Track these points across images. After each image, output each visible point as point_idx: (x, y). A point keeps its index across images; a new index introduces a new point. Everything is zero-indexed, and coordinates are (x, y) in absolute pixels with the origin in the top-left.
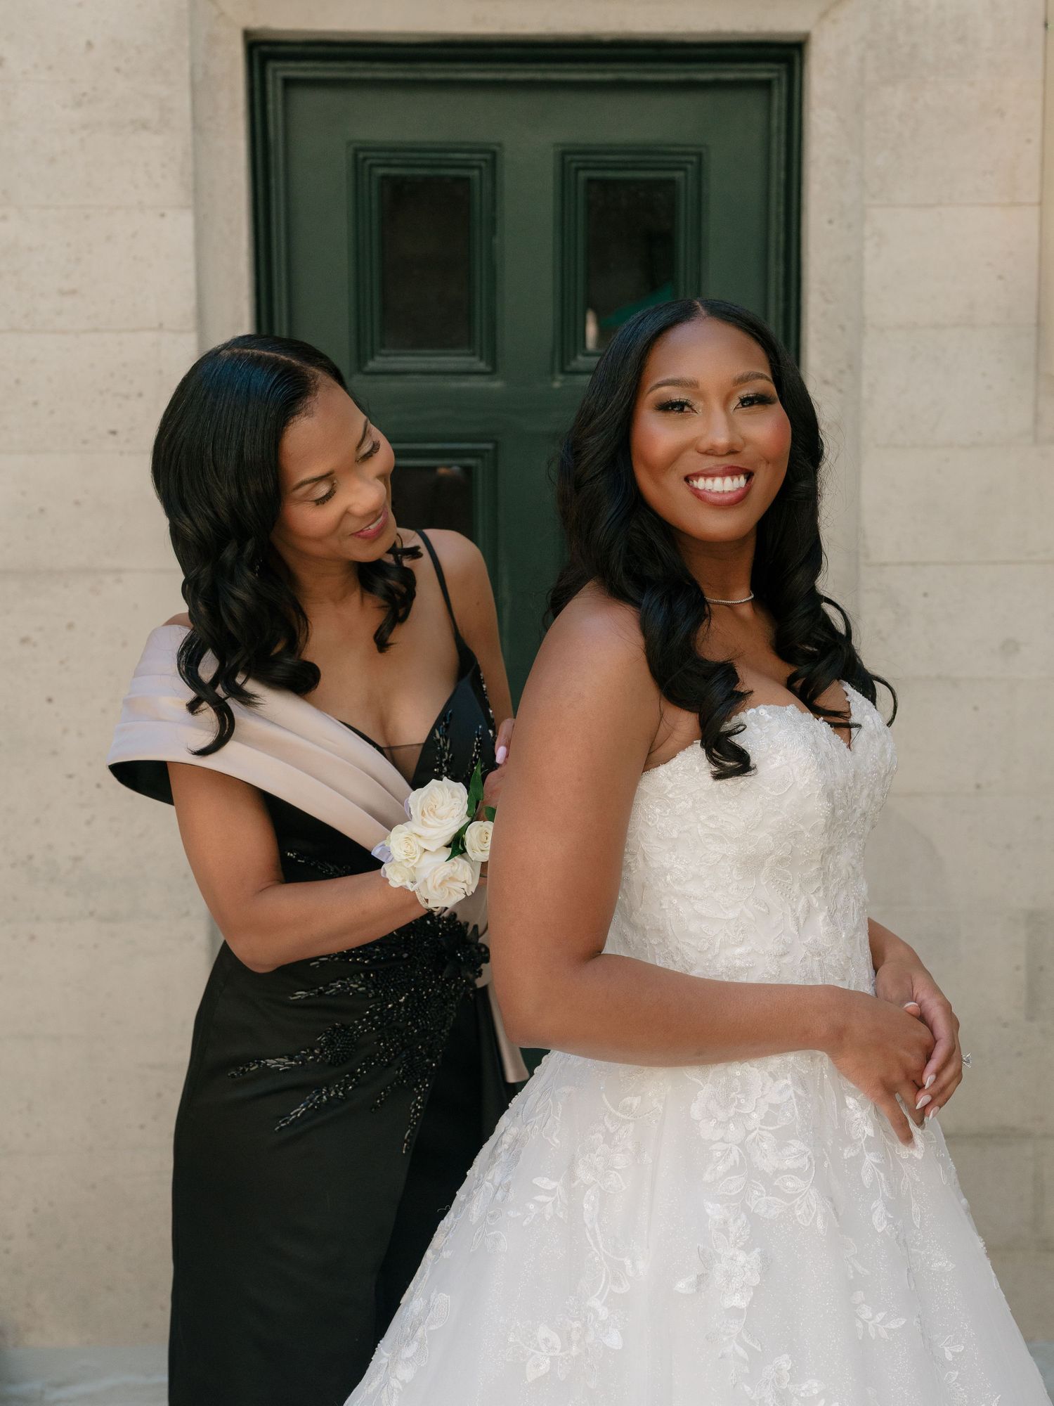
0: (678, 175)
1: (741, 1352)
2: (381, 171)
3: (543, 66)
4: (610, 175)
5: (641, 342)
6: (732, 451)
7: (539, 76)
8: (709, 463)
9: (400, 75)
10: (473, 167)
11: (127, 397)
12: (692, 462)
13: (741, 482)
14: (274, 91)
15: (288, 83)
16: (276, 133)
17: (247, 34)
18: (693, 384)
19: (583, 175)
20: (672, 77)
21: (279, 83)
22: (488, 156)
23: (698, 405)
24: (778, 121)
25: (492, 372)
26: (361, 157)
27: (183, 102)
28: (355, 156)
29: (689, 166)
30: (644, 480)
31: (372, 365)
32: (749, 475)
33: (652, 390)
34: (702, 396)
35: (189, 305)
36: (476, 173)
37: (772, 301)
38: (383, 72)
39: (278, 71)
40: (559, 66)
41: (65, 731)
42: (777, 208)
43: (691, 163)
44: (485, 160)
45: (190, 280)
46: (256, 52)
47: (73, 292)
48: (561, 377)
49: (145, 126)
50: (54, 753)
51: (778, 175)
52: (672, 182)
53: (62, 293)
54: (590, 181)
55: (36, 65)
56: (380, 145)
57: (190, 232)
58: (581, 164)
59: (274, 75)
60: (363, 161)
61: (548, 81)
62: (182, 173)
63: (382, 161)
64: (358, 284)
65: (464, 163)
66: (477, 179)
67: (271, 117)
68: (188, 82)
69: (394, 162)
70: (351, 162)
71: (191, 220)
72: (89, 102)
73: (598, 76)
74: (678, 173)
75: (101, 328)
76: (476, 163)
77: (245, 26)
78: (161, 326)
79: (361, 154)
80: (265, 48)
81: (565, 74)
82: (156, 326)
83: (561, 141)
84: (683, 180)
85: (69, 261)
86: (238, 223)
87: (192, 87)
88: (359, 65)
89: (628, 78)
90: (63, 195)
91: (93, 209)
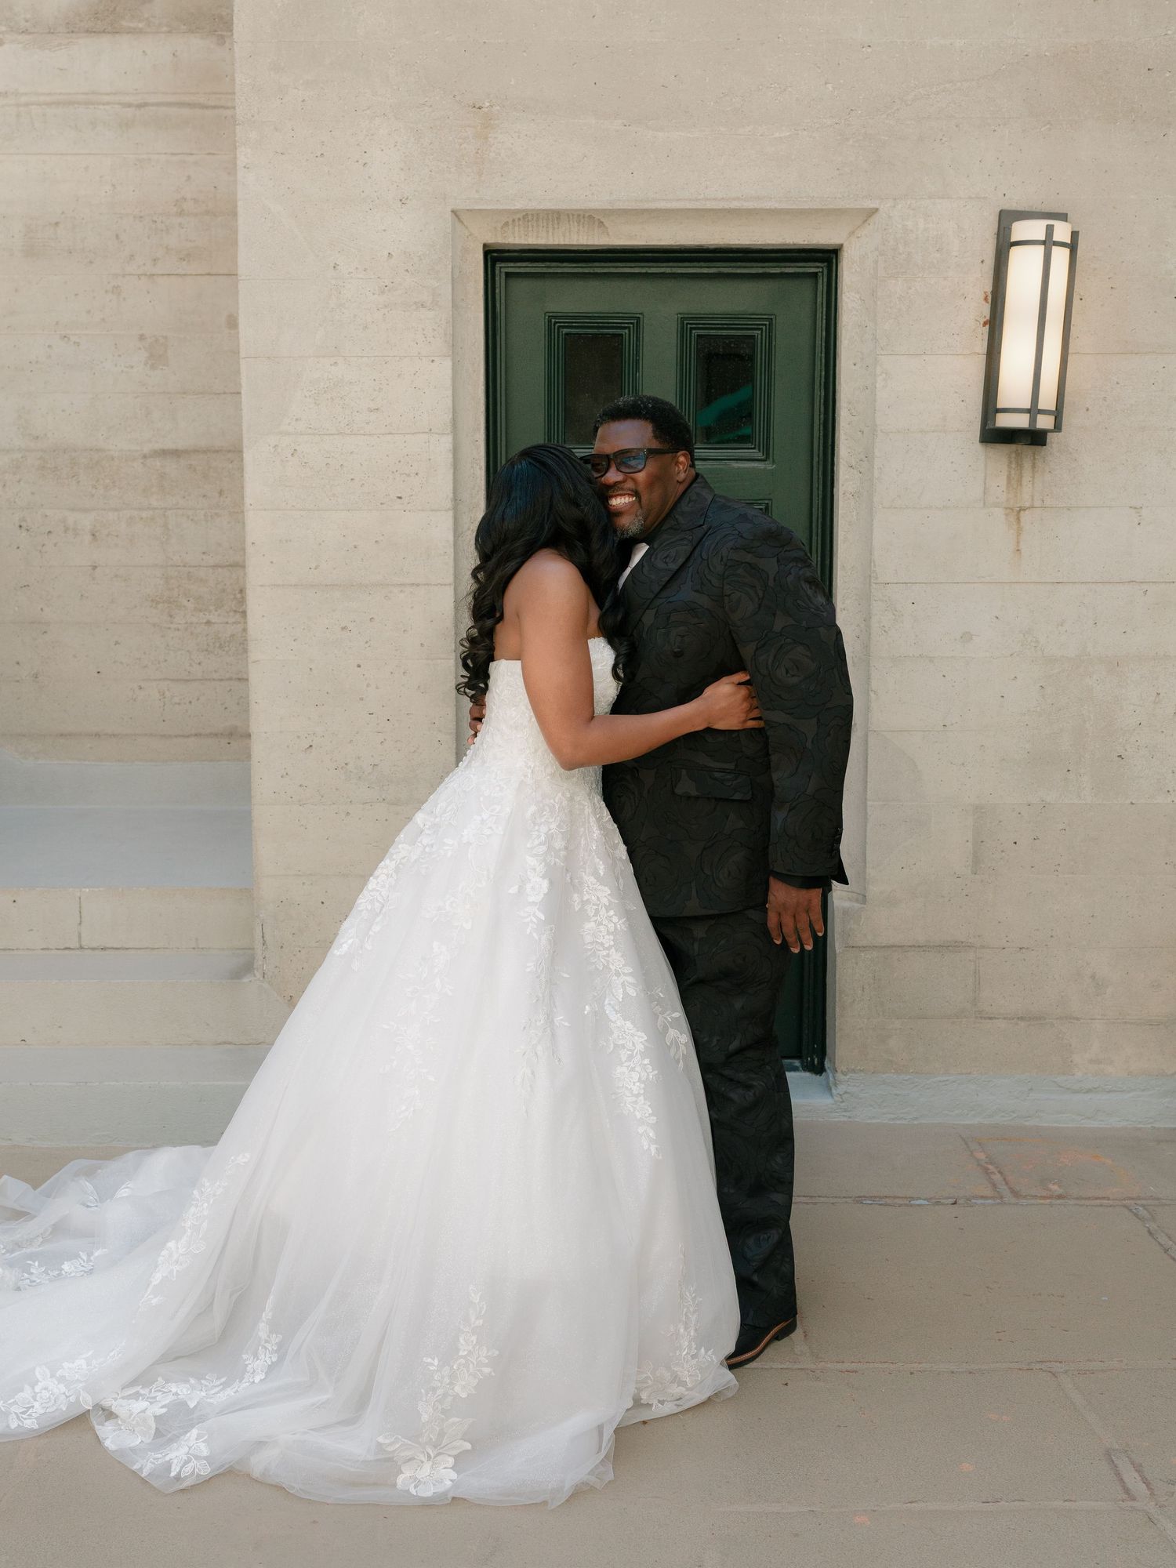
1: (535, 920)
2: (565, 331)
3: (671, 264)
4: (713, 332)
7: (668, 270)
9: (580, 270)
10: (625, 328)
11: (409, 475)
14: (500, 280)
15: (508, 275)
16: (500, 308)
17: (485, 246)
19: (695, 333)
20: (754, 271)
21: (503, 276)
22: (634, 321)
24: (821, 299)
26: (553, 322)
27: (447, 290)
28: (550, 321)
29: (764, 328)
35: (447, 417)
36: (627, 331)
37: (816, 413)
38: (568, 268)
39: (502, 268)
40: (680, 264)
41: (368, 685)
42: (820, 355)
43: (765, 325)
44: (633, 324)
45: (449, 402)
46: (489, 257)
47: (377, 410)
49: (423, 306)
50: (362, 699)
51: (821, 334)
52: (753, 337)
53: (370, 410)
54: (699, 336)
55: (357, 268)
56: (565, 314)
57: (450, 372)
58: (694, 326)
59: (500, 272)
60: (554, 324)
61: (674, 274)
62: (445, 334)
63: (566, 324)
64: (549, 403)
65: (619, 325)
66: (627, 335)
67: (498, 297)
68: (450, 278)
69: (574, 324)
70: (547, 325)
71: (450, 364)
72: (389, 291)
73: (705, 271)
74: (757, 332)
75: (393, 432)
76: (626, 325)
77: (485, 241)
78: (430, 430)
79: (553, 320)
80: (496, 254)
81: (684, 269)
82: (427, 430)
83: (681, 312)
84: (759, 336)
85: (375, 390)
86: (479, 365)
87: (453, 280)
88: (554, 264)
89: (726, 272)
90: (372, 349)
91: (390, 358)
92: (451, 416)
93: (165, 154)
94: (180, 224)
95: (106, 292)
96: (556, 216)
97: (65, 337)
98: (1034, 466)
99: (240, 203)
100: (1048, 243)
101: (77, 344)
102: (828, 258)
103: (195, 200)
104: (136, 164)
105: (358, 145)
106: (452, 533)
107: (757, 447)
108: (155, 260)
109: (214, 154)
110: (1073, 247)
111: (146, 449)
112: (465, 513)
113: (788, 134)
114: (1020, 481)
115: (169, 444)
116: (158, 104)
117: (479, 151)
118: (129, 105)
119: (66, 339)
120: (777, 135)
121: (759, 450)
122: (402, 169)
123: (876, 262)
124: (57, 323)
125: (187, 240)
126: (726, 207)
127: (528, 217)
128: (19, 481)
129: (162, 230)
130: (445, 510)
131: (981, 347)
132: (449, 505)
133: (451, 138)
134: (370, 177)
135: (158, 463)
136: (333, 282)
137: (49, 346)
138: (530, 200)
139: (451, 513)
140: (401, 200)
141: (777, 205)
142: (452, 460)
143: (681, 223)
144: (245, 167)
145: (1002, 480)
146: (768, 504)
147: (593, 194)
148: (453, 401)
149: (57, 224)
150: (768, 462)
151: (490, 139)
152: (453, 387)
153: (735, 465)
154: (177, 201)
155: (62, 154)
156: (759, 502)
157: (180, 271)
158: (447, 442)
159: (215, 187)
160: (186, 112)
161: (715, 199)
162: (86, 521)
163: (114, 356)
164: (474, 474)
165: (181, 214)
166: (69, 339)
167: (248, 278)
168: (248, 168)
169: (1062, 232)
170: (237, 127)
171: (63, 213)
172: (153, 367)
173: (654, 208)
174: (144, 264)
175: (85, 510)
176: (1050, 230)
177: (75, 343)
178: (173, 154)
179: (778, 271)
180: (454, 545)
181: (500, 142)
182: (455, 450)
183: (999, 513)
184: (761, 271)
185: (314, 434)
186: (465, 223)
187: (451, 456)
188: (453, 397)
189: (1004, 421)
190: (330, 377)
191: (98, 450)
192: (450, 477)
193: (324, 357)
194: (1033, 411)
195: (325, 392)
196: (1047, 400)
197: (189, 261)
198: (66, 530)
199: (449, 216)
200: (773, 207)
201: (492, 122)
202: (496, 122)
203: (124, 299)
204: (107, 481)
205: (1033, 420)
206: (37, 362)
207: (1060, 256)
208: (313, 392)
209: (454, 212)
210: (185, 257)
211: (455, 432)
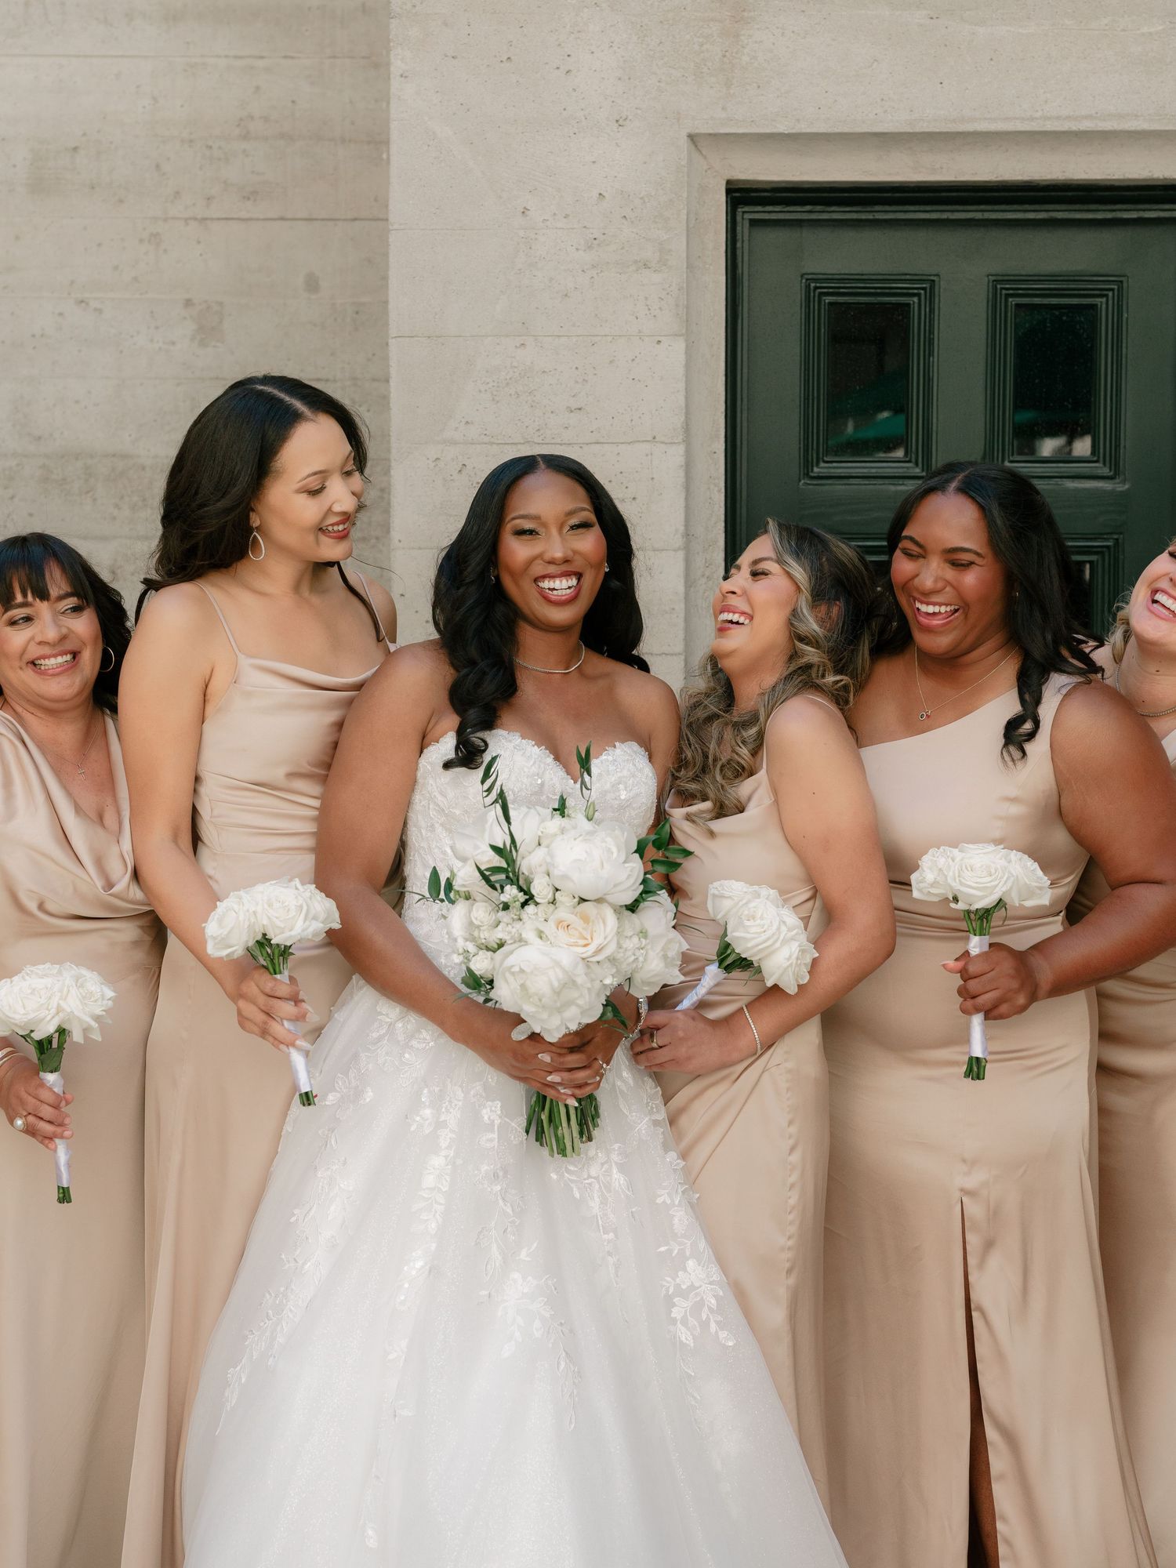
2: (828, 299)
3: (983, 207)
5: (502, 488)
6: (566, 561)
7: (978, 216)
8: (552, 569)
9: (855, 216)
10: (914, 295)
12: (538, 569)
13: (573, 582)
14: (743, 229)
15: (754, 223)
16: (744, 269)
17: (728, 182)
18: (537, 518)
19: (1012, 301)
20: (1099, 216)
21: (746, 225)
22: (926, 286)
23: (541, 530)
26: (814, 287)
27: (679, 245)
28: (808, 287)
29: (1110, 294)
30: (508, 583)
32: (579, 576)
33: (509, 522)
34: (544, 525)
35: (678, 420)
36: (916, 299)
38: (837, 212)
39: (747, 213)
40: (997, 207)
43: (1113, 290)
44: (924, 289)
45: (681, 399)
46: (733, 197)
49: (646, 266)
52: (1093, 307)
53: (570, 410)
54: (1018, 306)
55: (555, 214)
56: (830, 277)
57: (682, 358)
58: (1011, 292)
59: (743, 219)
60: (814, 291)
61: (987, 220)
62: (677, 305)
63: (831, 290)
64: (806, 399)
65: (905, 291)
66: (916, 305)
67: (739, 252)
68: (685, 228)
69: (842, 290)
70: (803, 292)
71: (683, 346)
72: (599, 245)
73: (1031, 216)
74: (1100, 300)
75: (602, 440)
76: (916, 291)
77: (729, 178)
78: (654, 438)
79: (813, 285)
80: (737, 195)
81: (1001, 214)
82: (650, 438)
83: (993, 272)
84: (1104, 306)
85: (577, 382)
86: (719, 348)
87: (688, 231)
88: (818, 208)
89: (1059, 217)
90: (574, 325)
91: (599, 338)
92: (683, 419)
93: (226, 56)
94: (244, 151)
95: (141, 241)
97: (82, 301)
99: (394, 125)
103: (266, 119)
104: (185, 70)
105: (559, 45)
106: (682, 581)
107: (1101, 459)
108: (209, 199)
109: (292, 58)
112: (698, 553)
113: (1161, 28)
117: (727, 54)
119: (83, 304)
120: (1145, 30)
121: (1104, 464)
122: (620, 79)
124: (72, 282)
125: (253, 172)
126: (1074, 128)
128: (12, 498)
129: (219, 159)
130: (675, 550)
132: (679, 541)
133: (688, 37)
134: (574, 90)
136: (522, 233)
137: (61, 314)
138: (798, 120)
139: (681, 555)
140: (617, 121)
141: (1145, 126)
142: (684, 480)
143: (1007, 151)
144: (402, 76)
146: (1117, 539)
147: (885, 111)
148: (687, 398)
149: (75, 149)
150: (1117, 481)
151: (742, 38)
152: (686, 377)
153: (1071, 484)
154: (241, 119)
155: (86, 56)
156: (1105, 536)
157: (243, 214)
158: (676, 455)
159: (293, 102)
161: (1058, 118)
163: (149, 328)
164: (710, 498)
165: (246, 137)
166: (87, 304)
167: (402, 227)
168: (406, 77)
170: (392, 20)
171: (84, 134)
172: (203, 344)
173: (972, 130)
174: (194, 204)
175: (104, 538)
177: (96, 310)
178: (236, 57)
179: (1134, 215)
180: (685, 598)
181: (756, 42)
182: (688, 467)
184: (1109, 215)
185: (492, 444)
186: (704, 153)
187: (682, 474)
188: (687, 392)
190: (515, 364)
191: (125, 456)
192: (682, 502)
193: (507, 336)
195: (508, 384)
197: (255, 200)
199: (684, 142)
200: (1139, 128)
201: (746, 14)
202: (752, 14)
203: (165, 251)
204: (135, 499)
206: (42, 336)
208: (490, 385)
209: (692, 137)
210: (250, 195)
211: (688, 440)
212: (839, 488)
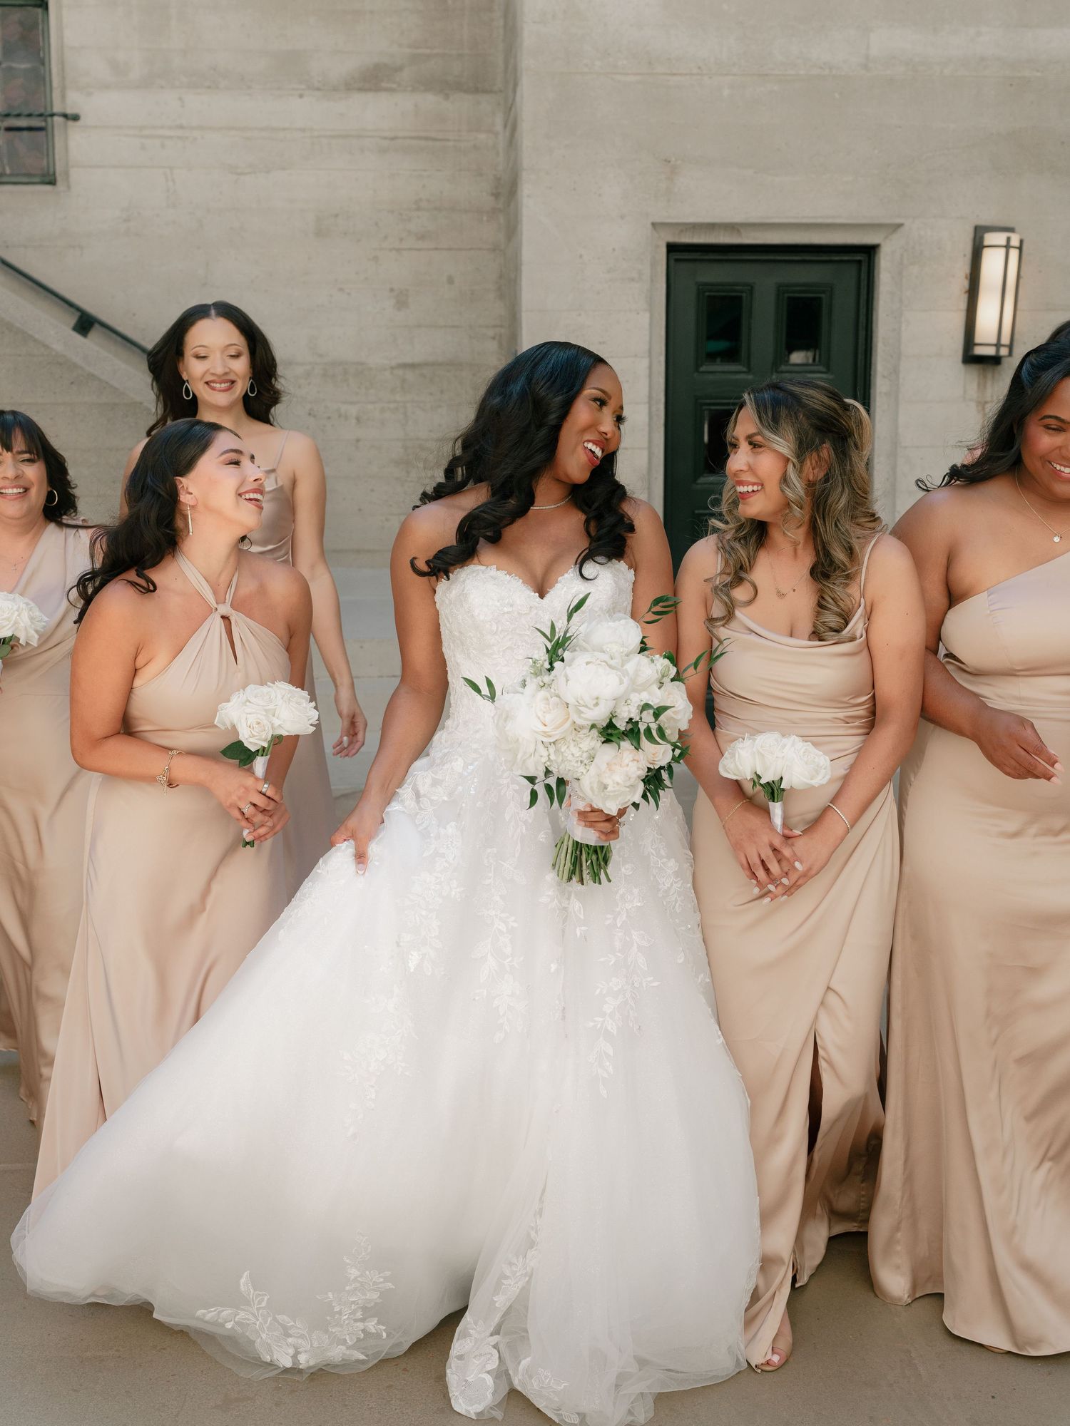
0: (823, 296)
2: (707, 294)
3: (774, 254)
4: (797, 295)
7: (772, 258)
9: (719, 258)
10: (744, 292)
15: (677, 260)
17: (667, 243)
19: (786, 295)
22: (749, 288)
24: (864, 275)
25: (749, 371)
26: (700, 288)
27: (648, 271)
28: (698, 288)
29: (827, 292)
31: (702, 369)
35: (646, 347)
36: (745, 294)
38: (712, 256)
39: (674, 257)
45: (647, 338)
46: (669, 250)
47: (604, 343)
48: (775, 374)
49: (634, 280)
51: (863, 297)
52: (820, 298)
53: (600, 343)
54: (789, 298)
55: (593, 257)
56: (708, 284)
57: (648, 320)
58: (786, 291)
59: (673, 259)
60: (701, 290)
61: (775, 260)
62: (646, 297)
63: (709, 290)
65: (740, 290)
66: (745, 297)
68: (650, 263)
69: (713, 290)
70: (697, 290)
71: (648, 315)
72: (613, 271)
73: (794, 258)
76: (745, 290)
77: (668, 241)
78: (637, 355)
80: (671, 248)
81: (782, 257)
82: (635, 355)
83: (778, 283)
84: (825, 297)
85: (603, 331)
86: (662, 315)
87: (651, 265)
88: (703, 254)
89: (806, 259)
91: (612, 311)
92: (648, 347)
93: (409, 170)
94: (418, 216)
95: (369, 260)
96: (712, 227)
97: (341, 289)
98: (993, 377)
100: (1008, 247)
101: (349, 294)
102: (870, 251)
103: (428, 201)
104: (389, 177)
106: (648, 417)
107: (822, 364)
108: (401, 239)
109: (440, 171)
110: (1020, 248)
111: (394, 363)
112: (654, 405)
113: (851, 179)
114: (985, 387)
115: (408, 360)
116: (405, 138)
117: (669, 188)
118: (385, 138)
119: (342, 291)
120: (845, 179)
121: (824, 366)
122: (623, 199)
123: (902, 255)
124: (336, 280)
125: (422, 226)
126: (814, 222)
127: (695, 227)
129: (406, 220)
130: (644, 404)
131: (963, 305)
132: (646, 400)
133: (652, 180)
135: (400, 372)
137: (331, 296)
138: (699, 217)
139: (647, 406)
140: (621, 217)
141: (844, 221)
142: (648, 373)
145: (975, 385)
147: (736, 214)
148: (650, 338)
149: (337, 215)
150: (829, 373)
151: (675, 181)
152: (650, 329)
154: (416, 201)
155: (341, 170)
157: (418, 247)
158: (645, 362)
159: (441, 192)
160: (423, 143)
161: (808, 217)
162: (353, 410)
163: (373, 302)
164: (659, 381)
165: (418, 209)
166: (344, 290)
169: (1015, 241)
171: (341, 208)
172: (399, 309)
173: (771, 222)
174: (394, 242)
176: (1009, 239)
178: (414, 170)
179: (838, 259)
180: (649, 425)
181: (681, 183)
182: (650, 367)
183: (973, 405)
184: (827, 258)
186: (658, 231)
187: (648, 370)
188: (650, 335)
189: (979, 351)
192: (647, 383)
193: (573, 311)
194: (998, 345)
195: (573, 332)
196: (1005, 339)
197: (423, 240)
198: (340, 416)
199: (650, 226)
200: (842, 222)
201: (676, 170)
202: (678, 170)
203: (381, 265)
204: (368, 384)
205: (998, 350)
206: (322, 306)
207: (1014, 254)
208: (566, 332)
209: (654, 224)
210: (421, 237)
211: (650, 356)
212: (711, 377)
